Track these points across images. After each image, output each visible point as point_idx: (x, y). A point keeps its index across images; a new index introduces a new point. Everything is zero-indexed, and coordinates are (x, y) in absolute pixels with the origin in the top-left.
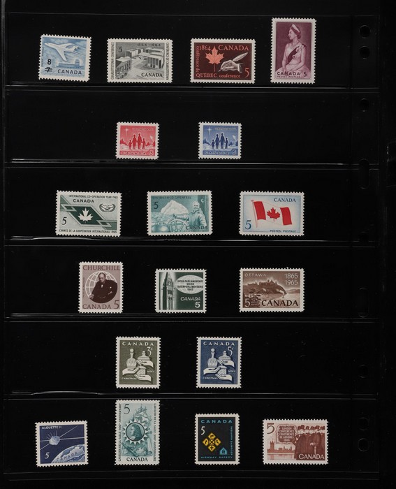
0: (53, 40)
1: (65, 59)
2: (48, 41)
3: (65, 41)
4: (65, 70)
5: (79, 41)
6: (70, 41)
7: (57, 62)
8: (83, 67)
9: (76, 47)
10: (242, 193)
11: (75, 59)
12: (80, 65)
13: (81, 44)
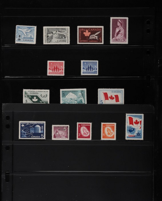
0: (21, 27)
1: (26, 35)
2: (19, 28)
3: (26, 28)
4: (26, 39)
5: (32, 27)
6: (28, 28)
7: (23, 36)
8: (33, 38)
9: (30, 30)
10: (99, 89)
11: (30, 35)
12: (32, 37)
13: (32, 29)
